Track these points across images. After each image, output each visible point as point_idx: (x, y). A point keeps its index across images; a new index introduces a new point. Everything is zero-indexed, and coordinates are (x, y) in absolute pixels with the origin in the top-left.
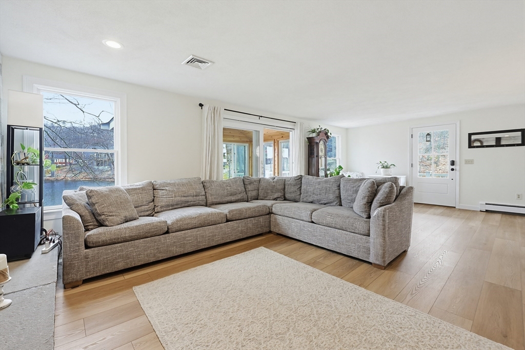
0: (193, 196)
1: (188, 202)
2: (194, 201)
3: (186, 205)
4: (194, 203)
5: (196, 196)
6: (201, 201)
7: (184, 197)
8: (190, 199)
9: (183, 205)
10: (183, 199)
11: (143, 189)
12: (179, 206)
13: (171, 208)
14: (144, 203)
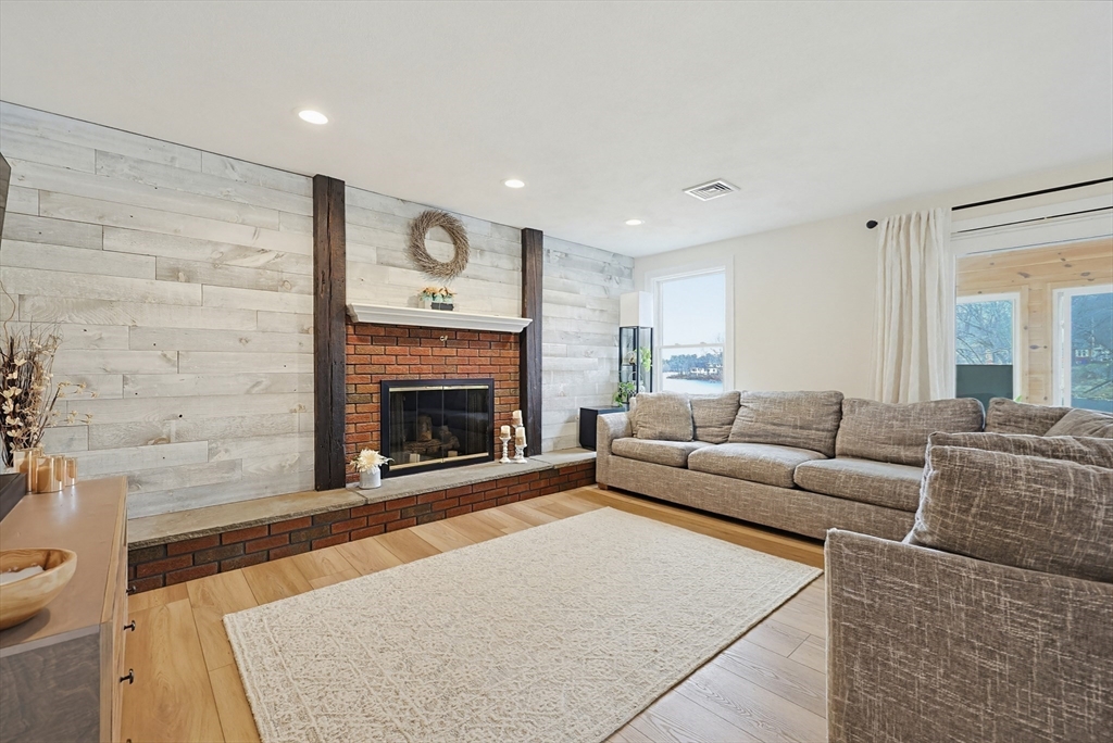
0: (795, 427)
1: (780, 436)
2: (794, 438)
3: (776, 440)
4: (794, 441)
5: (801, 428)
6: (814, 440)
7: (774, 424)
8: (782, 430)
9: (769, 440)
10: (770, 427)
11: (719, 401)
12: (761, 440)
13: (747, 439)
14: (714, 424)
